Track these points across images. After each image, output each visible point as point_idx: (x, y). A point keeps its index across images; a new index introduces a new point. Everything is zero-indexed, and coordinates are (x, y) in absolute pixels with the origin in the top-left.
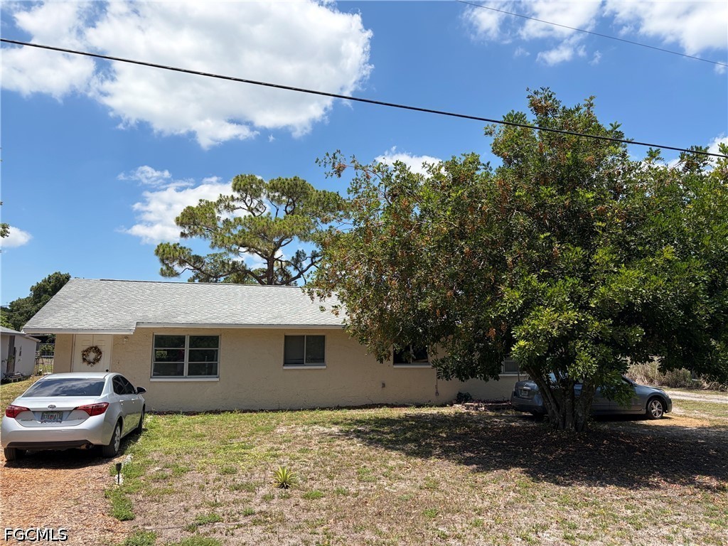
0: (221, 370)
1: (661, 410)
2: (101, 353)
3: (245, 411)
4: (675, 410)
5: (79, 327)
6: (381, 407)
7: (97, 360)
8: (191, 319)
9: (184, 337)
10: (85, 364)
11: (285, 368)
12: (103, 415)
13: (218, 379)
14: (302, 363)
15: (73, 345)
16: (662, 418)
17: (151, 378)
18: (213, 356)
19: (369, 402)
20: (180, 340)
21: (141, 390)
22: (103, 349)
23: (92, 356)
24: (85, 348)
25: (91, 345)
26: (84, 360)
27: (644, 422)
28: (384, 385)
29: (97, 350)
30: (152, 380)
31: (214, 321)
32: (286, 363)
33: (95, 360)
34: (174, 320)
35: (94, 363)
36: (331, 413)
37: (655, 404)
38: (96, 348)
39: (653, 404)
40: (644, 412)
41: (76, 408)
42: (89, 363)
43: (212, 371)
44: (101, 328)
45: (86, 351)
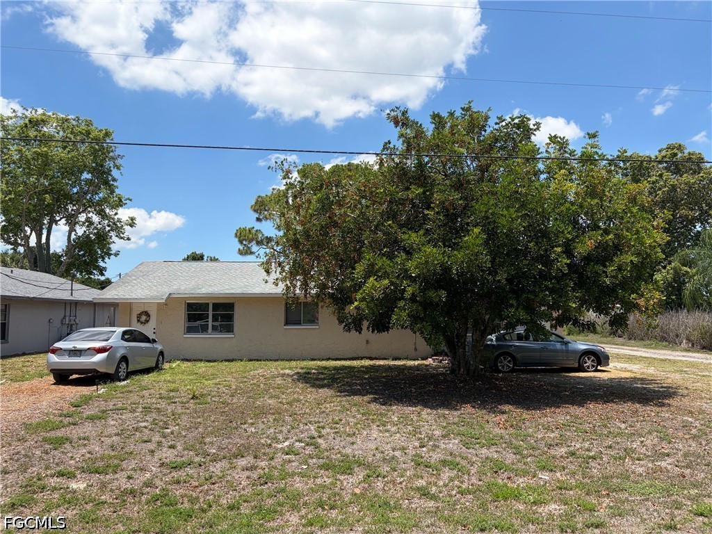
0: (236, 329)
1: (595, 365)
2: (149, 316)
3: (251, 360)
4: (612, 364)
5: (129, 297)
6: (362, 359)
7: (147, 321)
8: (210, 290)
9: (208, 304)
10: (139, 323)
11: (285, 327)
12: (107, 353)
13: (233, 336)
14: (299, 324)
15: (131, 310)
16: (597, 371)
17: (185, 334)
18: (230, 318)
19: (355, 355)
20: (204, 306)
21: (154, 341)
22: (151, 313)
23: (144, 318)
24: (139, 313)
25: (143, 310)
26: (138, 321)
27: (577, 374)
28: (367, 342)
29: (147, 314)
30: (185, 336)
31: (227, 292)
32: (287, 323)
33: (145, 320)
34: (199, 291)
35: (145, 323)
36: (319, 362)
37: (589, 359)
38: (146, 312)
39: (586, 358)
40: (576, 365)
41: (89, 349)
42: (142, 323)
43: (229, 329)
44: (143, 297)
45: (140, 314)
